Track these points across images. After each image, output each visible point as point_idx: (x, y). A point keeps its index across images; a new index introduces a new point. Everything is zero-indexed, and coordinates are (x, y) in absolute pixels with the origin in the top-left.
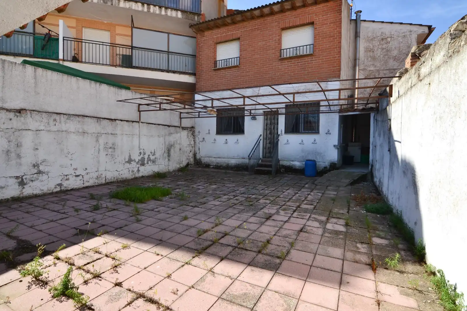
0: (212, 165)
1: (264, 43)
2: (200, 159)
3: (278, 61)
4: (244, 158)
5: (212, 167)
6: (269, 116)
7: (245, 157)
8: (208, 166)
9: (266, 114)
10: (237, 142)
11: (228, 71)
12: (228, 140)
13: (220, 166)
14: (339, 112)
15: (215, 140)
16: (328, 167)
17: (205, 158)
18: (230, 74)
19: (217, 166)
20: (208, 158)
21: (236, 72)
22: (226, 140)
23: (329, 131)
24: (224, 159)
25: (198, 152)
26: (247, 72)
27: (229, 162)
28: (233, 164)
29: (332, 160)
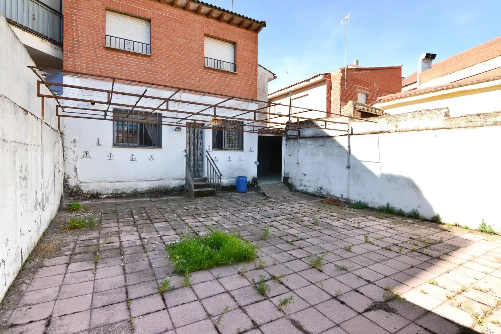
0: (104, 194)
1: (185, 41)
2: (77, 187)
3: (202, 69)
4: (163, 180)
5: (105, 196)
6: (192, 129)
7: (163, 178)
8: (96, 196)
9: (189, 125)
10: (151, 158)
11: (132, 58)
12: (135, 156)
13: (122, 194)
14: (258, 133)
15: (111, 155)
16: (251, 181)
17: (90, 184)
18: (135, 63)
19: (116, 194)
20: (96, 184)
21: (145, 63)
22: (133, 155)
23: (251, 149)
24: (130, 183)
25: (72, 174)
26: (162, 68)
27: (138, 187)
28: (145, 189)
29: (254, 176)
